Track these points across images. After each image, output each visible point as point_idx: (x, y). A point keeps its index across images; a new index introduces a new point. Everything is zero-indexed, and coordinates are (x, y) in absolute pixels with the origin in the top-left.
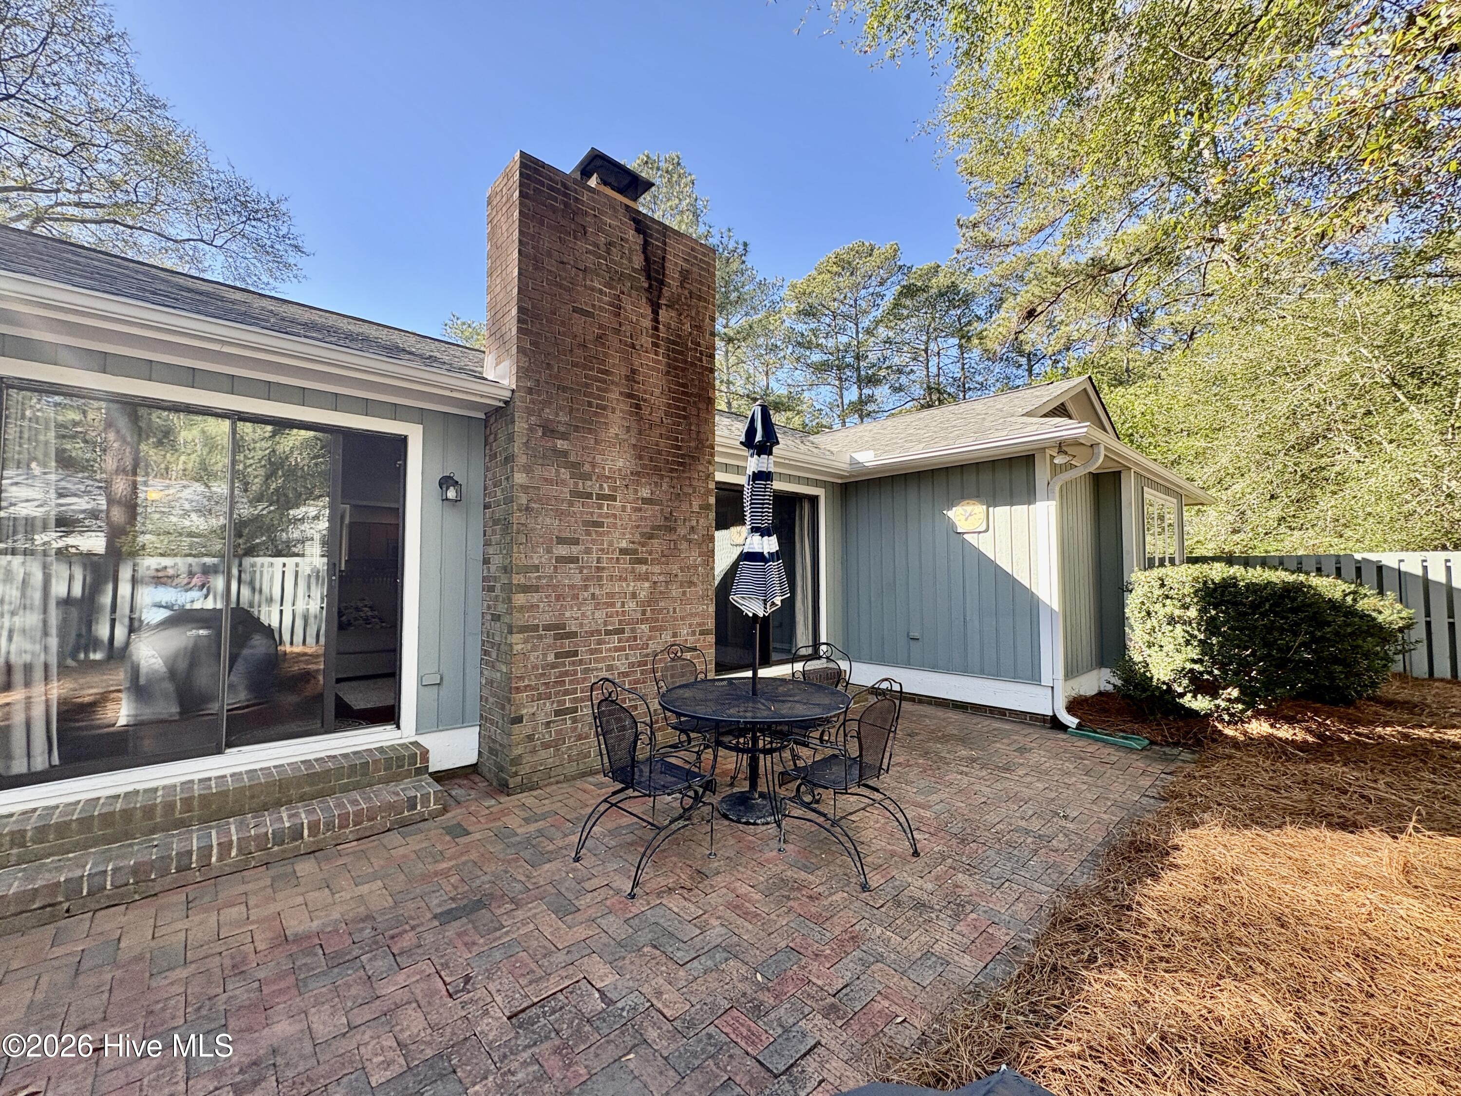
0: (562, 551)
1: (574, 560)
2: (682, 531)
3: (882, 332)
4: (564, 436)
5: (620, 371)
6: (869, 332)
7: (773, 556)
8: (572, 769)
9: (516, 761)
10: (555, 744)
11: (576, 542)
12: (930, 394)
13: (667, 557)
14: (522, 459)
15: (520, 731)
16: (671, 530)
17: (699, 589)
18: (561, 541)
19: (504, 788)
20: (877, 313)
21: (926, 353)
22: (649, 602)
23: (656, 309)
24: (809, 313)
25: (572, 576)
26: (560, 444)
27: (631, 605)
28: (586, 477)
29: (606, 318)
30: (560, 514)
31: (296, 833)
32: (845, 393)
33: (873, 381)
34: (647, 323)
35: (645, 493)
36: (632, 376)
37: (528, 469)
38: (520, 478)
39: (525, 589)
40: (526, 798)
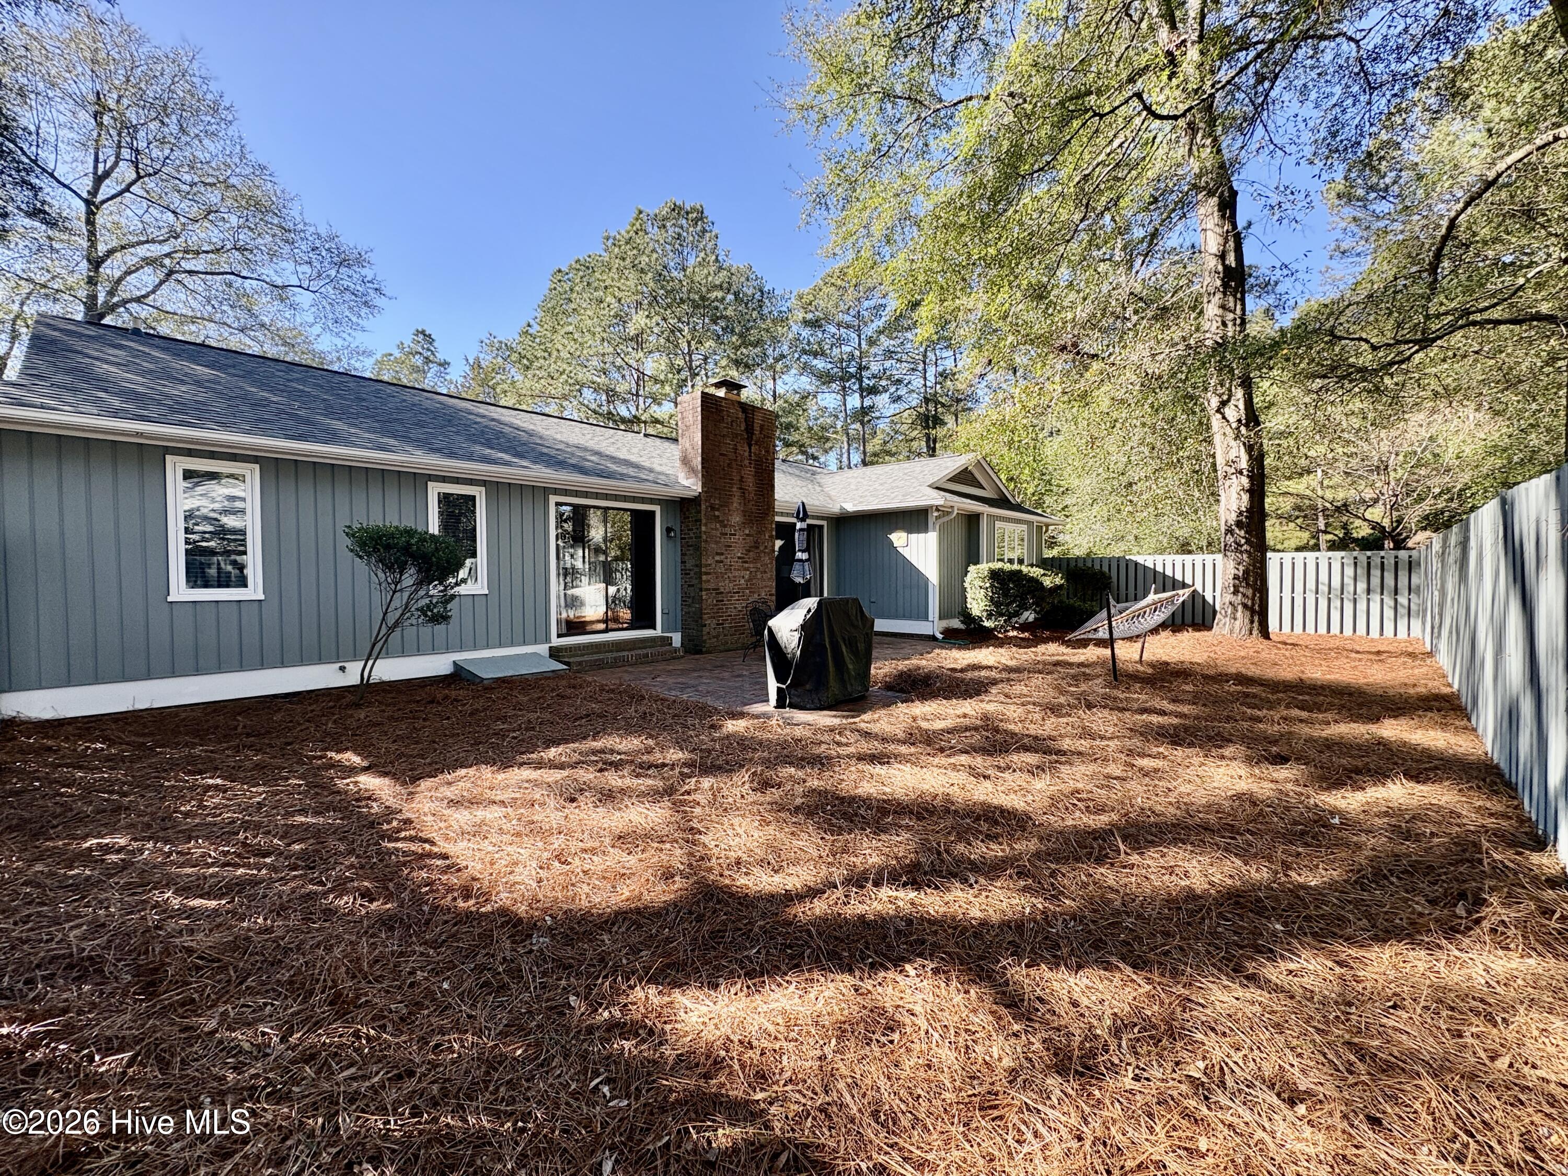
0: (717, 558)
1: (721, 562)
2: (762, 548)
3: (885, 342)
4: (718, 510)
5: (737, 478)
6: (872, 342)
7: (806, 560)
8: (722, 648)
9: (705, 641)
10: (717, 637)
11: (722, 554)
12: (927, 404)
13: (755, 560)
14: (704, 521)
15: (706, 630)
16: (757, 548)
17: (769, 575)
18: (717, 554)
19: (700, 652)
20: (880, 323)
21: (924, 362)
22: (750, 580)
23: (750, 446)
24: (815, 324)
25: (721, 569)
26: (717, 513)
27: (742, 581)
28: (725, 526)
29: (732, 456)
30: (717, 543)
31: (647, 655)
32: (848, 399)
33: (873, 391)
34: (747, 454)
35: (747, 532)
36: (741, 480)
37: (706, 525)
38: (703, 528)
39: (707, 574)
40: (710, 656)
